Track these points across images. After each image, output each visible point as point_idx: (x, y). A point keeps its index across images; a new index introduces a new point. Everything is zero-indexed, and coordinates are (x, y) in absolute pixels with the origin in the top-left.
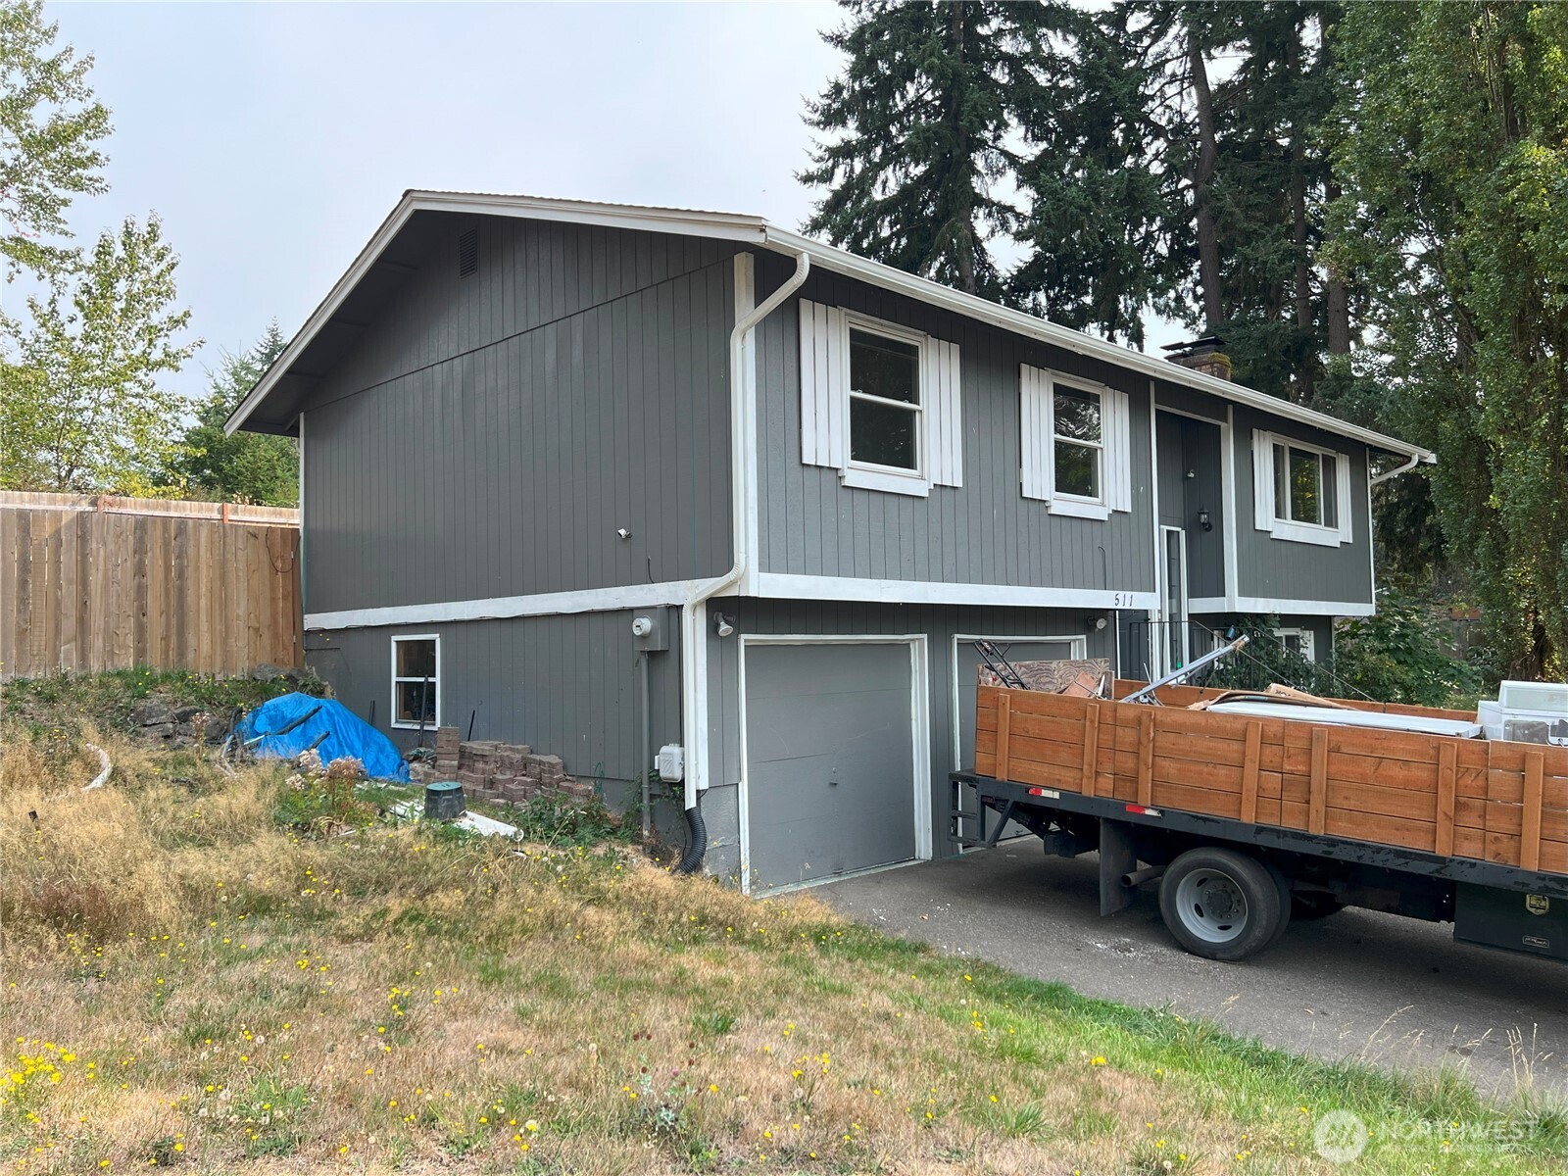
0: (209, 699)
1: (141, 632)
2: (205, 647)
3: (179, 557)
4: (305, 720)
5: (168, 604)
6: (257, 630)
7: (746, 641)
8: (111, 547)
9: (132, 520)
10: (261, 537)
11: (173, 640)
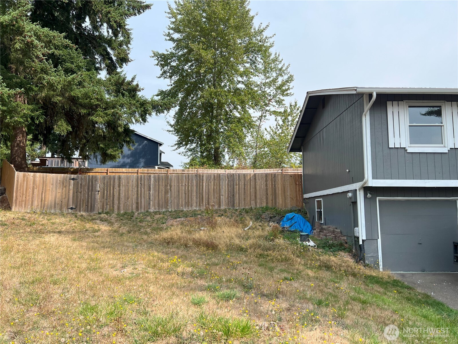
0: (278, 214)
1: (267, 198)
2: (281, 202)
3: (274, 182)
4: (292, 219)
5: (272, 193)
6: (292, 198)
7: (379, 199)
8: (261, 180)
9: (265, 174)
10: (293, 177)
11: (274, 200)
